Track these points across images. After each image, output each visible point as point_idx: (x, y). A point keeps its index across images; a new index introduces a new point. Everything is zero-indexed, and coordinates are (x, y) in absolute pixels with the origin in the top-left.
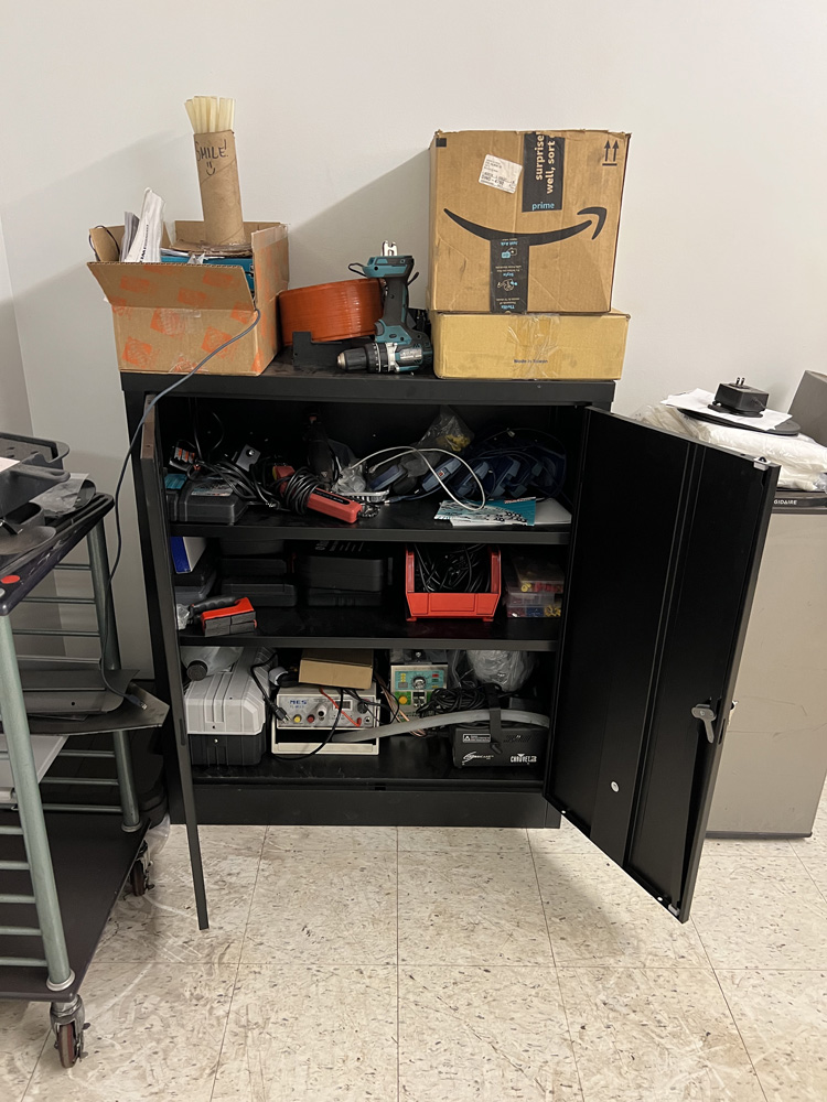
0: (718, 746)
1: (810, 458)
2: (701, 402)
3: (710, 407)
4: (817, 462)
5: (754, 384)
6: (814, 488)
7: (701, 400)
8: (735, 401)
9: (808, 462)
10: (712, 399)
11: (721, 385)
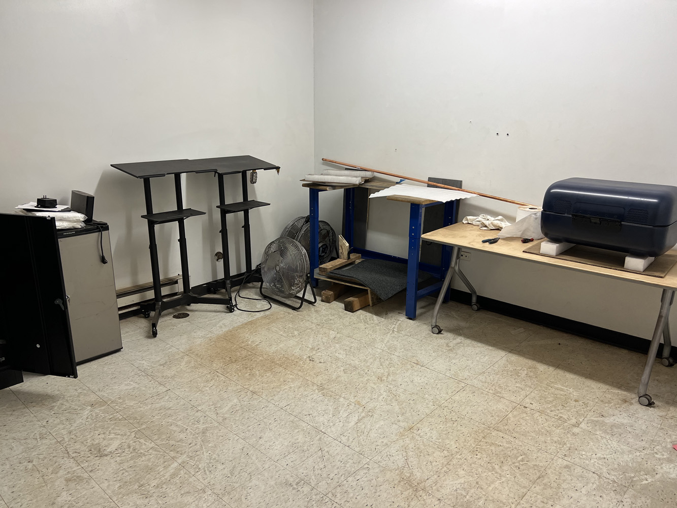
0: (66, 310)
1: (75, 217)
2: (32, 206)
3: (35, 207)
4: (78, 218)
5: (50, 196)
6: (80, 227)
7: (32, 205)
8: (44, 203)
9: (75, 219)
10: (36, 204)
11: (38, 199)
